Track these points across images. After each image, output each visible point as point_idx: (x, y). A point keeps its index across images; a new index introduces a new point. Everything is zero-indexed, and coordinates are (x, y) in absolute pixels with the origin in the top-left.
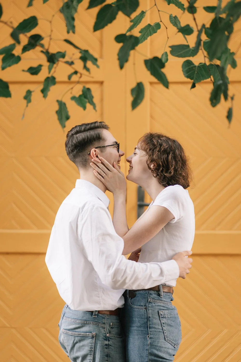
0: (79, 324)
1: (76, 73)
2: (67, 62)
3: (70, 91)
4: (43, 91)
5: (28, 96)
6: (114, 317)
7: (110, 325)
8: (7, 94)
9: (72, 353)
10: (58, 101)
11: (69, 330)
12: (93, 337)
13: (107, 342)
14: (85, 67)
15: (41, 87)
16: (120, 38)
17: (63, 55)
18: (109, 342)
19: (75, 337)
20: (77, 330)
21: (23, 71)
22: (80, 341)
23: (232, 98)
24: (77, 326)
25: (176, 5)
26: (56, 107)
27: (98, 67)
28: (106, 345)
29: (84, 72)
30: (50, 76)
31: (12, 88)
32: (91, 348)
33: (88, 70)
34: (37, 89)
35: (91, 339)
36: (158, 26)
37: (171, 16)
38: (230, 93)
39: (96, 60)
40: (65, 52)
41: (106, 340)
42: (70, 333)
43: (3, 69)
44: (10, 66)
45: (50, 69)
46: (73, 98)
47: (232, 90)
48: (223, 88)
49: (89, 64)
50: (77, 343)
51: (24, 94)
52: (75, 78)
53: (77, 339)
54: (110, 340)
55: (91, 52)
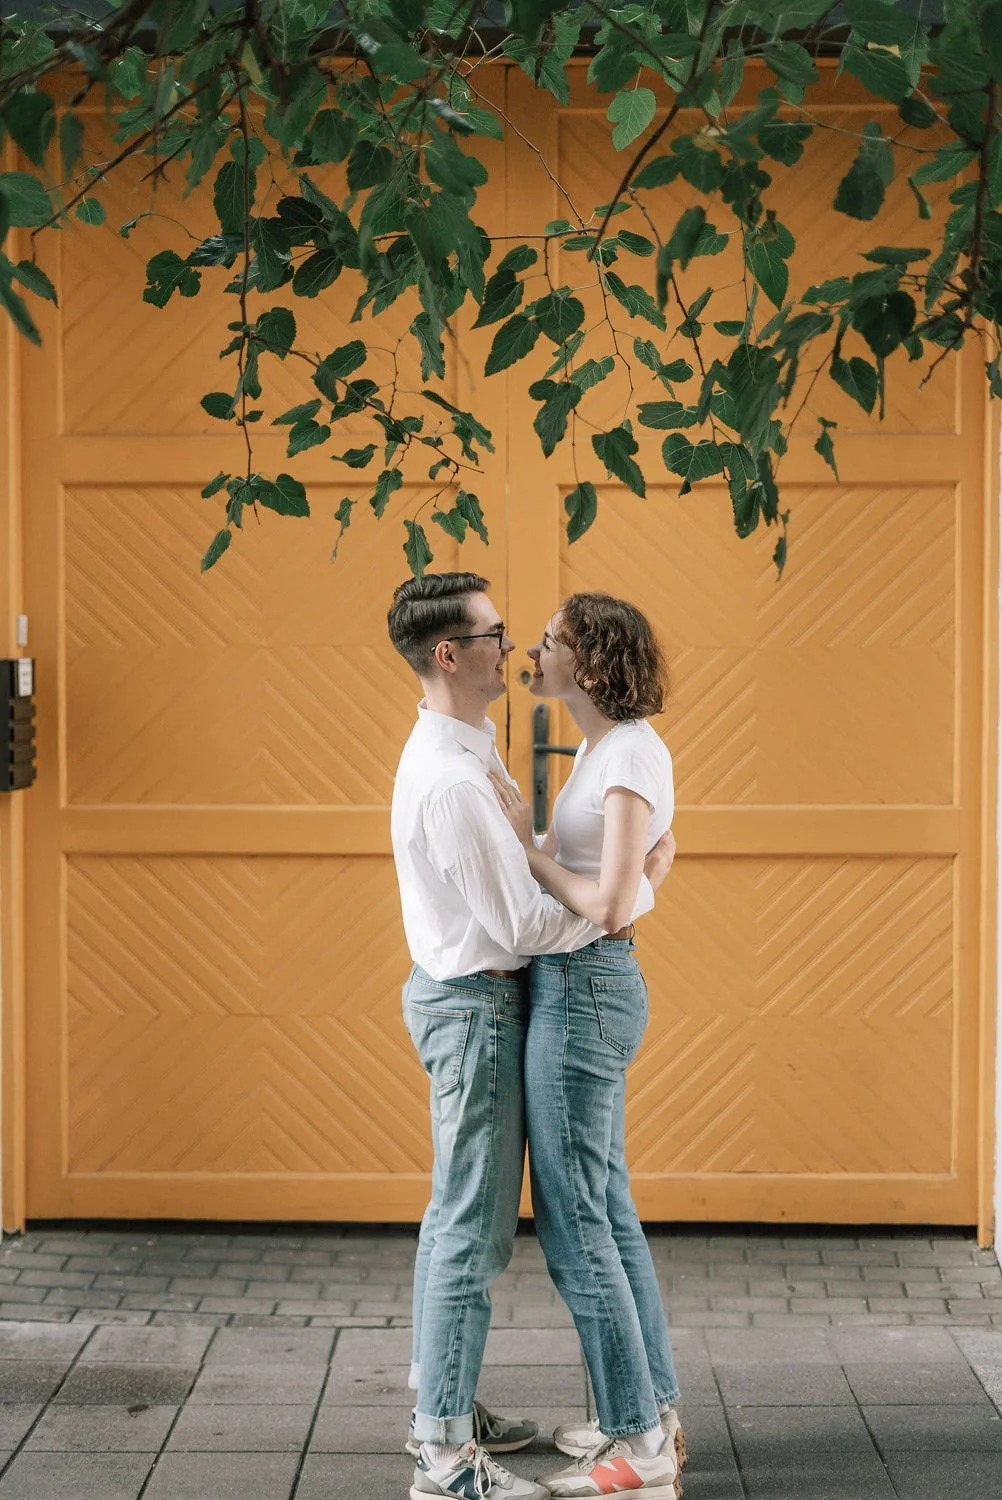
0: (440, 992)
1: (446, 462)
2: (427, 441)
3: (433, 501)
4: (374, 502)
5: (343, 514)
6: (512, 982)
7: (504, 997)
8: (302, 510)
9: (423, 1050)
10: (406, 522)
11: (419, 1003)
12: (465, 1019)
13: (494, 1032)
14: (466, 450)
15: (372, 493)
16: (540, 390)
17: (418, 427)
18: (500, 1032)
19: (429, 1019)
20: (436, 1004)
21: (334, 458)
22: (440, 1026)
23: (785, 519)
24: (437, 996)
25: (648, 318)
26: (405, 536)
27: (491, 449)
28: (492, 1037)
29: (465, 460)
30: (390, 468)
31: (311, 496)
32: (459, 1041)
33: (473, 456)
34: (362, 499)
35: (462, 1023)
36: (609, 364)
37: (637, 342)
38: (781, 508)
39: (488, 434)
40: (422, 417)
41: (492, 1026)
42: (422, 1008)
43: (291, 454)
44: (305, 448)
45: (389, 454)
46: (438, 517)
47: (785, 500)
48: (764, 496)
49: (474, 445)
50: (433, 1029)
51: (338, 508)
52: (444, 475)
53: (434, 1022)
54: (500, 1026)
55: (477, 418)
